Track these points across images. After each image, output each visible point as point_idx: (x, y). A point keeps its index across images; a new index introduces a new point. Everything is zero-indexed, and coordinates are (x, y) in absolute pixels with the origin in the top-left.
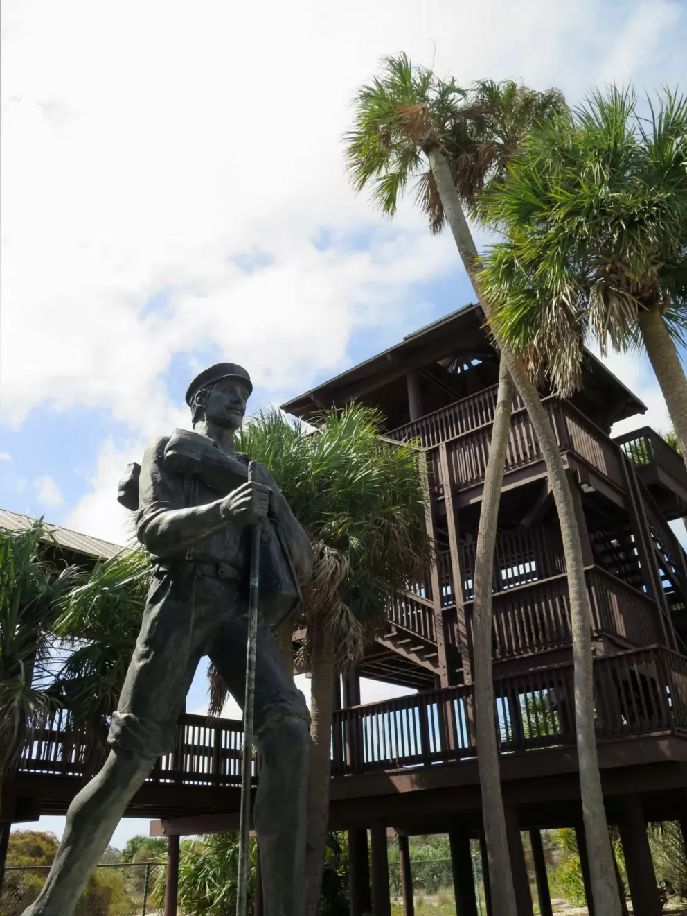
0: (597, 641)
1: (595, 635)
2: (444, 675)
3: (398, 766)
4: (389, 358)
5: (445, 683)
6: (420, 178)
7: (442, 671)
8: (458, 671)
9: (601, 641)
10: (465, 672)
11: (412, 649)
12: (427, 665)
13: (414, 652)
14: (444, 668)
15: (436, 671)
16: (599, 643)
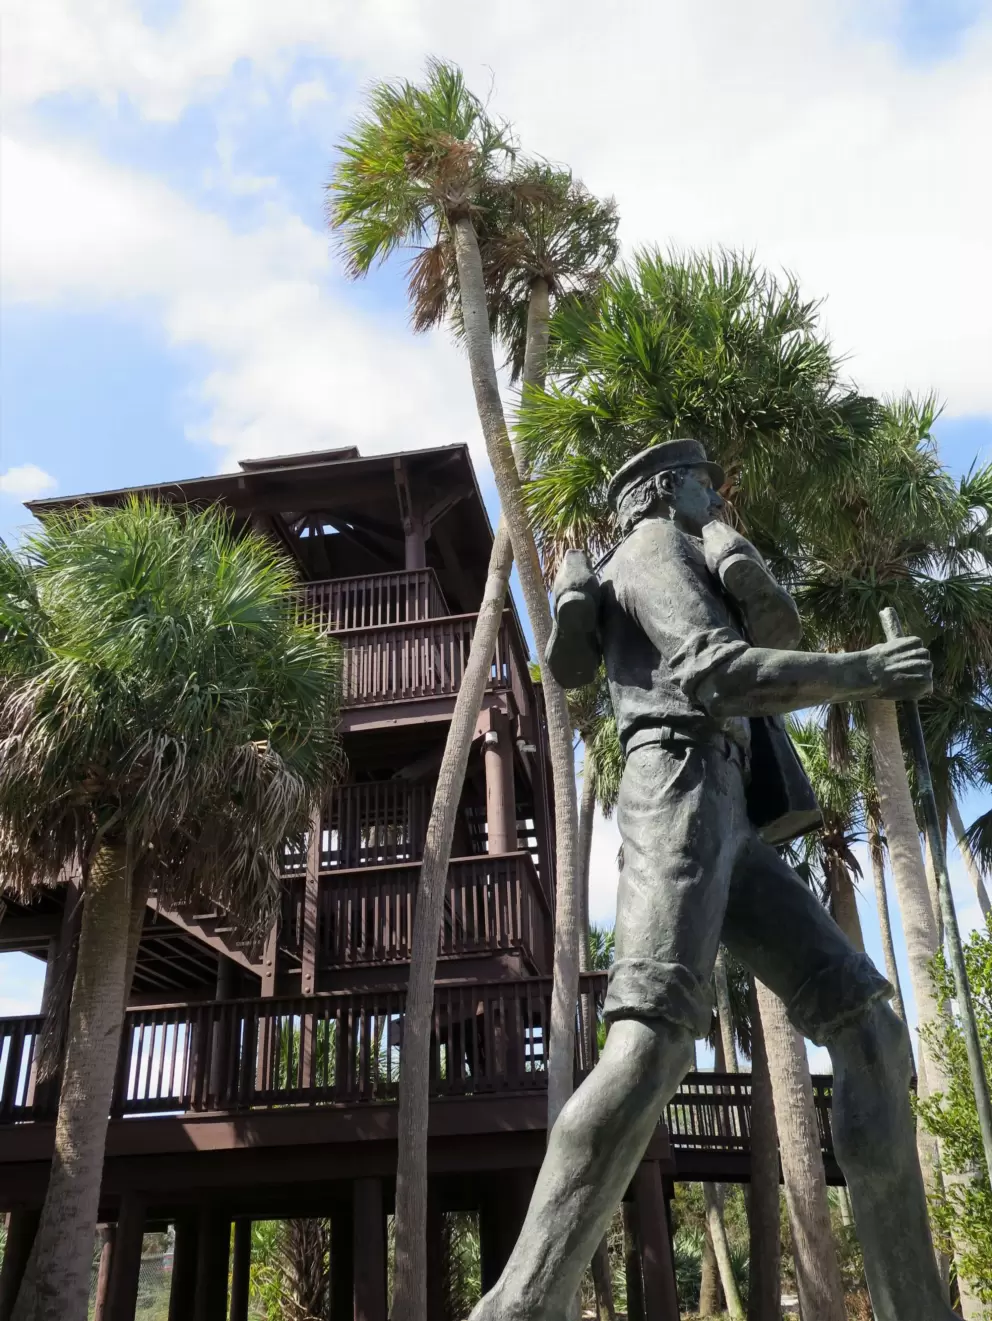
0: (512, 956)
1: (511, 946)
2: (270, 975)
3: (203, 1108)
4: (242, 485)
5: (268, 990)
6: (419, 252)
7: (265, 970)
8: (291, 971)
9: (517, 956)
10: (305, 976)
11: (217, 930)
12: (238, 957)
13: (220, 935)
14: (270, 964)
15: (254, 968)
16: (513, 959)
